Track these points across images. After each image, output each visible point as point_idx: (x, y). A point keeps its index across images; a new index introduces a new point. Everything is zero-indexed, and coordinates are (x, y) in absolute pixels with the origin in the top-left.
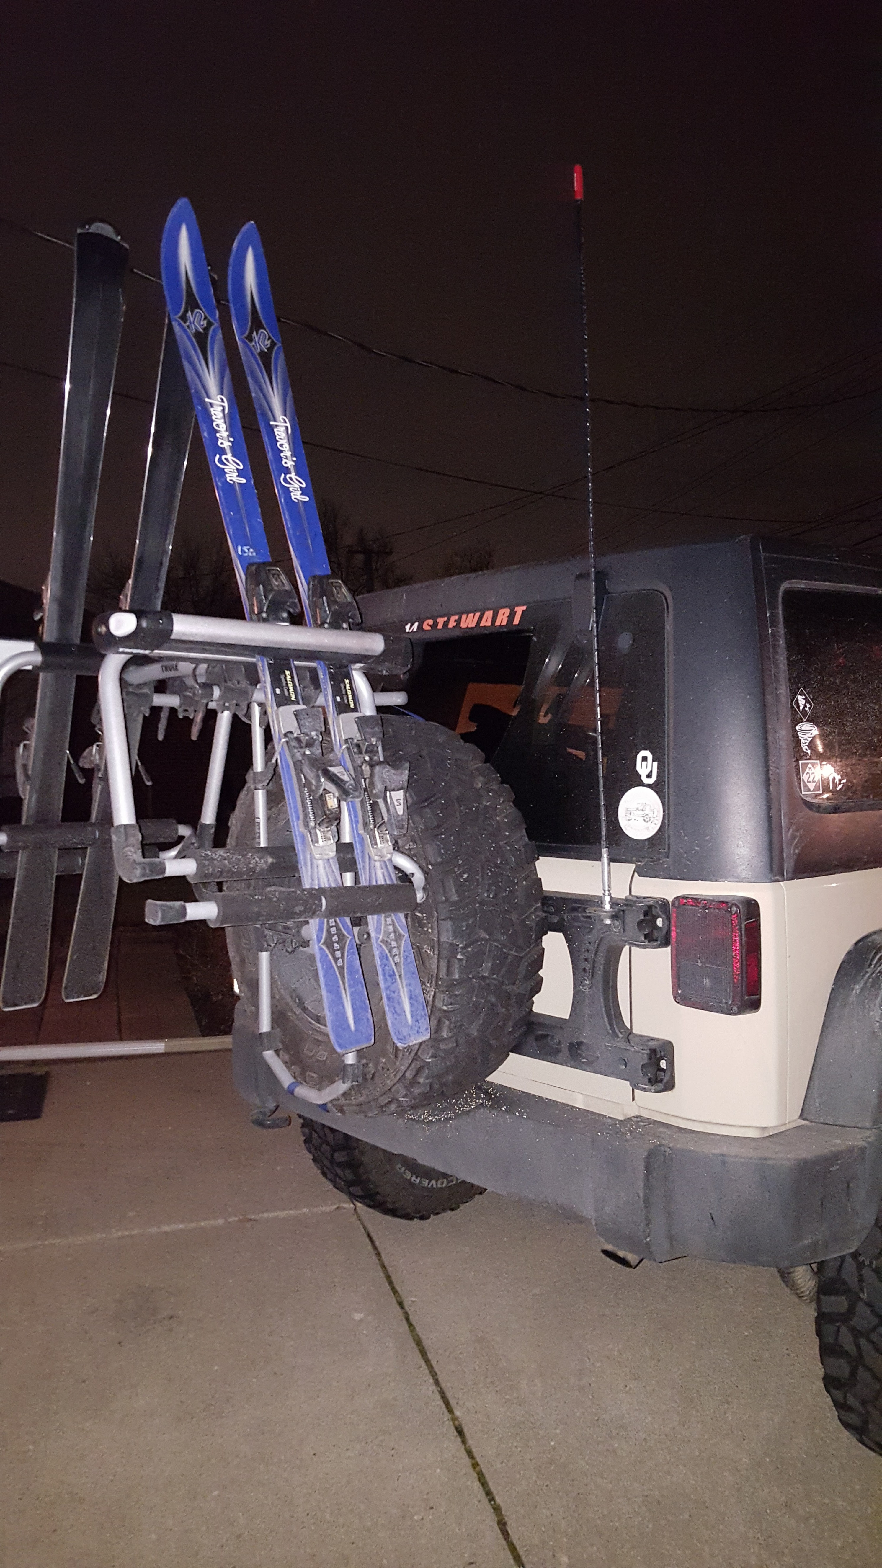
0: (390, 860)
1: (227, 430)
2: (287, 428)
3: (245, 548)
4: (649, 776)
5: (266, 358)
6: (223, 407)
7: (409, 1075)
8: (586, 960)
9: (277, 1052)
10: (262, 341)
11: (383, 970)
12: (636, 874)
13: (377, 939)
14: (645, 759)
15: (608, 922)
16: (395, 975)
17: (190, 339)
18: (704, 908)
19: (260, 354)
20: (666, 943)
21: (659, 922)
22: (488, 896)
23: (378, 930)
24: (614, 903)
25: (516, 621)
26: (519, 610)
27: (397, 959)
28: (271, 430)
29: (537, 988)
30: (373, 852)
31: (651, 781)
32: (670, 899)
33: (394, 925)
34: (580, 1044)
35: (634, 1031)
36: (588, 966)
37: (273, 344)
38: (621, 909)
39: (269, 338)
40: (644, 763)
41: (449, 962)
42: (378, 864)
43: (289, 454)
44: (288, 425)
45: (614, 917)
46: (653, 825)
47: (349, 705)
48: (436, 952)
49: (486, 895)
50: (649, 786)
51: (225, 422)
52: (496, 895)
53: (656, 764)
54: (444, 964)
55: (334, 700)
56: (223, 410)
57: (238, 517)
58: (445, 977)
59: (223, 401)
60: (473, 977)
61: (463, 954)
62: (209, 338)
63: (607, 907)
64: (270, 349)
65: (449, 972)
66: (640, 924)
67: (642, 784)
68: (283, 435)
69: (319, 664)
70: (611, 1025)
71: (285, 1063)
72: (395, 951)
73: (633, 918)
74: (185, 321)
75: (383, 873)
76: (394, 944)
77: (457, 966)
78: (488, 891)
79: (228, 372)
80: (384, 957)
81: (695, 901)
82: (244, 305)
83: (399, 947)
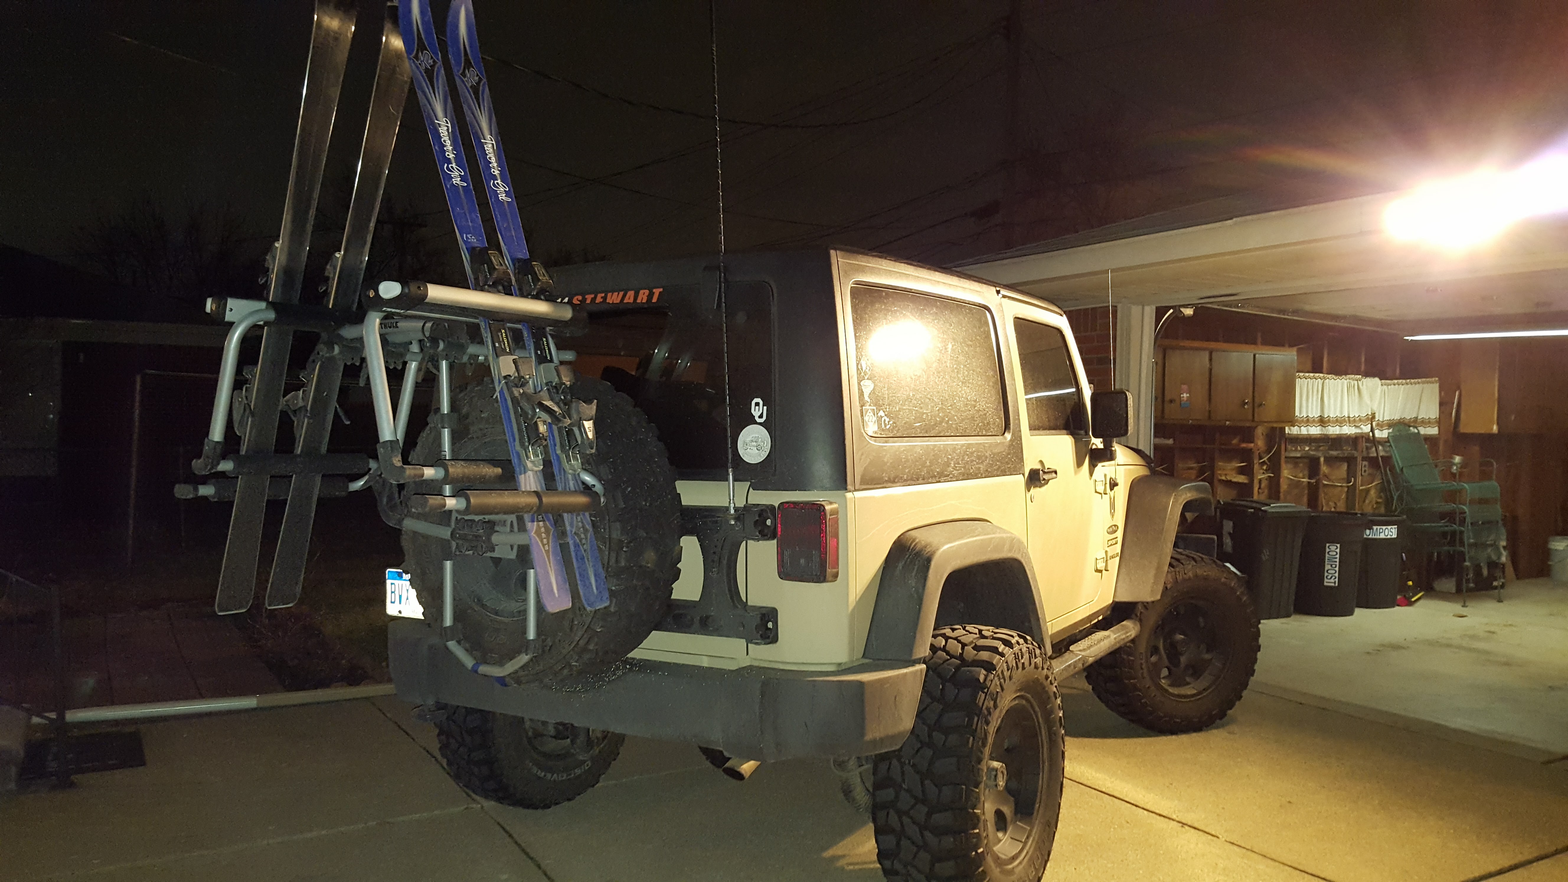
0: (579, 474)
1: (451, 146)
2: (493, 144)
3: (469, 236)
4: (761, 417)
5: (475, 90)
6: (447, 126)
7: (582, 643)
8: (714, 553)
9: (459, 642)
10: (472, 77)
11: (576, 555)
12: (751, 489)
13: (571, 531)
14: (757, 404)
15: (733, 522)
16: (584, 558)
17: (421, 72)
18: (802, 508)
19: (471, 87)
20: (773, 537)
21: (769, 522)
22: (646, 505)
23: (571, 525)
24: (736, 509)
25: (654, 300)
26: (657, 292)
27: (585, 546)
28: (482, 146)
29: (676, 576)
30: (566, 466)
31: (762, 420)
32: (777, 505)
33: (582, 523)
34: (707, 617)
35: (749, 603)
36: (716, 558)
37: (480, 80)
38: (743, 513)
39: (477, 75)
40: (757, 407)
41: (617, 553)
42: (570, 476)
43: (495, 165)
44: (494, 142)
45: (737, 519)
46: (763, 453)
47: (547, 357)
48: (608, 546)
49: (644, 503)
50: (760, 424)
51: (450, 139)
52: (651, 504)
53: (765, 408)
54: (613, 555)
55: (536, 353)
56: (448, 130)
57: (462, 211)
58: (614, 565)
59: (447, 123)
60: (634, 566)
61: (627, 547)
62: (435, 74)
63: (732, 511)
64: (478, 83)
65: (617, 561)
66: (756, 523)
67: (756, 423)
68: (491, 150)
69: (524, 325)
70: (733, 601)
71: (467, 650)
72: (584, 541)
73: (750, 520)
74: (417, 60)
75: (574, 484)
76: (583, 536)
77: (624, 556)
78: (646, 501)
79: (449, 100)
80: (576, 545)
81: (795, 504)
82: (458, 48)
83: (586, 538)
